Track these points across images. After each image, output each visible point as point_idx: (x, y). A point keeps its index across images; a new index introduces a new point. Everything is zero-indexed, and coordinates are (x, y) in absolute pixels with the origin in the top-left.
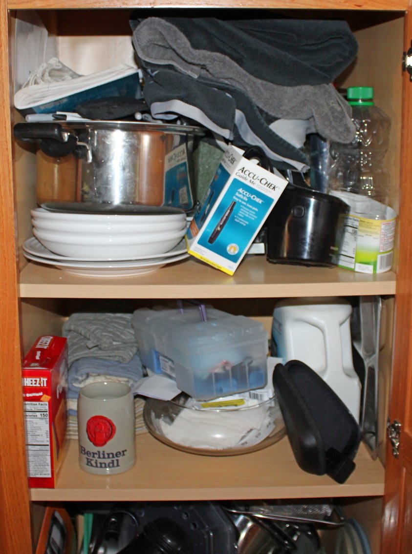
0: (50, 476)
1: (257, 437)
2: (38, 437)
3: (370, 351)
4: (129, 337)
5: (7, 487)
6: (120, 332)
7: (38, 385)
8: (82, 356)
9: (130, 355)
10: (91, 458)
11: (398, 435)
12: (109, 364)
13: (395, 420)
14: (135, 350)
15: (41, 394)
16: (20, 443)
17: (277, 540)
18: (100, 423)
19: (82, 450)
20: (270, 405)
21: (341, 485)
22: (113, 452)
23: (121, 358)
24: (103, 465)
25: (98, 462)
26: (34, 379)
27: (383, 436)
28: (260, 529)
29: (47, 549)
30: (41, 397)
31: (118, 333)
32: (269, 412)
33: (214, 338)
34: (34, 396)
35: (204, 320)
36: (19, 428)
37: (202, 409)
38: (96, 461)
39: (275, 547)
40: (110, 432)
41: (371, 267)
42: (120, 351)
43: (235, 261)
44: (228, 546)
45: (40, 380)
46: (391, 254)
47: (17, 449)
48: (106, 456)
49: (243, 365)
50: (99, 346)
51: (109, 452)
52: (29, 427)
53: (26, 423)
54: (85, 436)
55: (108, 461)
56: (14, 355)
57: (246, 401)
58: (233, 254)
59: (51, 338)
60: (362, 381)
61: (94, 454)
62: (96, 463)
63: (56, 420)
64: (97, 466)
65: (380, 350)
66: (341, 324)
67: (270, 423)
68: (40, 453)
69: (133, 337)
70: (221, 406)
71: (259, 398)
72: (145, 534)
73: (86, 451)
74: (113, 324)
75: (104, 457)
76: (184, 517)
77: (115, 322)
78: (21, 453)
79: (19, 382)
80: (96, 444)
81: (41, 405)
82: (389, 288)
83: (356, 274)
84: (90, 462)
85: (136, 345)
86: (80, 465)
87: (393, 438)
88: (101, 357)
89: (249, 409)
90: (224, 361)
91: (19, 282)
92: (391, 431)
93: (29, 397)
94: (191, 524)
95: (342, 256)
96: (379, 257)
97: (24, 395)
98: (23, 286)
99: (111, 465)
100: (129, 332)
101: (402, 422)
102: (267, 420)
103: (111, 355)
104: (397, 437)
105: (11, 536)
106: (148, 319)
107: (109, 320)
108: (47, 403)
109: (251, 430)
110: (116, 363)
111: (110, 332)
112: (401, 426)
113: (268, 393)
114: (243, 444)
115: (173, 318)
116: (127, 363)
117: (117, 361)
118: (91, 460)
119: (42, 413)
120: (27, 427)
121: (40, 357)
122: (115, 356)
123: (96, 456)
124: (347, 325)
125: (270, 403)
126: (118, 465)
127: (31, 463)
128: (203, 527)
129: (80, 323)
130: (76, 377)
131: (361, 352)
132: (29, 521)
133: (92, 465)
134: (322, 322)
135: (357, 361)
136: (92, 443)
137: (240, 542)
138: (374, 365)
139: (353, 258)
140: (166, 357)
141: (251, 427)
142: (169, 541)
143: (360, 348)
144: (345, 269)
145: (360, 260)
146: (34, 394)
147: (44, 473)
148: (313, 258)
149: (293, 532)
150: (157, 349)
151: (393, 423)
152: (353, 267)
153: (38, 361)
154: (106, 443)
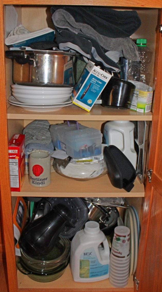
0: (18, 187)
1: (97, 174)
2: (14, 172)
3: (141, 142)
4: (48, 135)
7: (14, 153)
8: (31, 142)
9: (49, 142)
10: (34, 181)
12: (41, 145)
13: (150, 168)
14: (51, 140)
15: (15, 156)
16: (7, 175)
17: (103, 213)
18: (37, 167)
21: (129, 193)
22: (42, 179)
23: (45, 143)
26: (13, 150)
28: (97, 209)
29: (17, 214)
31: (45, 134)
32: (102, 165)
33: (81, 136)
35: (78, 129)
37: (76, 163)
39: (102, 215)
40: (41, 171)
41: (143, 110)
42: (45, 141)
43: (91, 106)
44: (85, 215)
45: (15, 151)
46: (151, 105)
48: (40, 180)
49: (92, 146)
50: (37, 138)
52: (11, 168)
55: (40, 182)
57: (93, 160)
58: (90, 104)
59: (19, 135)
61: (35, 179)
62: (36, 183)
63: (21, 166)
64: (36, 184)
66: (130, 132)
67: (102, 169)
68: (15, 178)
69: (50, 135)
70: (84, 162)
71: (98, 159)
72: (54, 210)
74: (42, 130)
75: (39, 180)
76: (69, 204)
77: (43, 129)
78: (8, 178)
79: (7, 151)
80: (36, 175)
81: (15, 160)
82: (150, 118)
83: (137, 112)
85: (51, 138)
86: (30, 183)
88: (38, 143)
89: (95, 163)
90: (85, 145)
91: (7, 113)
93: (11, 157)
94: (71, 206)
95: (132, 105)
96: (146, 106)
97: (9, 156)
98: (8, 115)
99: (42, 183)
100: (48, 133)
101: (153, 169)
102: (101, 168)
103: (42, 142)
104: (150, 175)
106: (56, 128)
108: (18, 159)
109: (95, 171)
110: (43, 145)
111: (41, 133)
112: (152, 171)
113: (102, 157)
114: (92, 177)
115: (66, 128)
116: (48, 145)
119: (16, 163)
121: (15, 142)
123: (36, 180)
124: (133, 132)
125: (102, 161)
126: (44, 184)
128: (76, 207)
130: (28, 150)
131: (138, 143)
133: (34, 183)
134: (123, 131)
136: (34, 175)
137: (89, 213)
138: (142, 148)
139: (136, 106)
140: (63, 143)
141: (95, 170)
142: (63, 213)
143: (137, 141)
144: (133, 110)
145: (139, 107)
146: (13, 156)
147: (16, 186)
148: (121, 106)
149: (109, 210)
150: (59, 140)
151: (149, 170)
152: (136, 110)
153: (14, 144)
154: (39, 175)
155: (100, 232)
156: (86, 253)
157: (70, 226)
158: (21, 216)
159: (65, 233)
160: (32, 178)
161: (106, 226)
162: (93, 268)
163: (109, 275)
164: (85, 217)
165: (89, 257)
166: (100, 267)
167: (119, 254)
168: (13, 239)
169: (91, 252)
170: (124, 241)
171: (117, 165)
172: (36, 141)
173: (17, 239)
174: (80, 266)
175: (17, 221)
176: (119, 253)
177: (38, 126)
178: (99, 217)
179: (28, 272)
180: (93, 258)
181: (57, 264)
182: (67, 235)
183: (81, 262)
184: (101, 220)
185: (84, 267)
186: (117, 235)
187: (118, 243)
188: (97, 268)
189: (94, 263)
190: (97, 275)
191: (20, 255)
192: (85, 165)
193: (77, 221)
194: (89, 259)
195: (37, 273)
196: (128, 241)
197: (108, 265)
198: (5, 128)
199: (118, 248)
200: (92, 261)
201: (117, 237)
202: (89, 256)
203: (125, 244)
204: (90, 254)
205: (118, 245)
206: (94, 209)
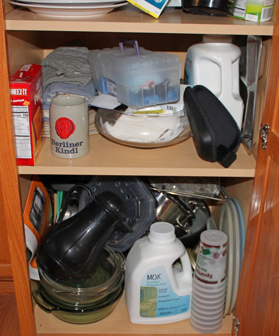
0: (31, 158)
1: (171, 135)
2: (22, 130)
3: (251, 81)
4: (86, 70)
5: (2, 164)
6: (79, 66)
7: (21, 94)
8: (54, 81)
9: (86, 81)
10: (59, 147)
11: (267, 135)
12: (71, 86)
13: (266, 124)
14: (90, 79)
15: (23, 100)
16: (10, 134)
17: (183, 211)
18: (65, 123)
19: (53, 142)
20: (181, 115)
22: (73, 143)
23: (80, 83)
24: (67, 152)
25: (63, 150)
26: (18, 90)
27: (256, 139)
28: (172, 203)
29: (31, 209)
30: (23, 102)
31: (79, 67)
32: (180, 119)
33: (143, 64)
34: (18, 102)
35: (137, 54)
36: (9, 124)
37: (134, 115)
38: (62, 149)
39: (181, 215)
40: (71, 129)
41: (257, 17)
42: (80, 78)
43: (160, 8)
44: (150, 211)
45: (22, 90)
46: (272, 8)
47: (8, 138)
48: (69, 145)
49: (163, 84)
50: (65, 74)
51: (71, 143)
52: (16, 123)
53: (14, 121)
54: (55, 131)
55: (70, 149)
56: (3, 71)
57: (164, 111)
58: (158, 2)
59: (31, 65)
60: (245, 103)
61: (60, 144)
62: (62, 151)
63: (34, 119)
64: (63, 152)
65: (259, 80)
66: (233, 63)
67: (180, 127)
68: (24, 141)
69: (89, 70)
70: (147, 113)
71: (174, 109)
72: (96, 201)
73: (55, 142)
74: (75, 61)
75: (67, 146)
76: (122, 191)
77: (76, 60)
78: (11, 141)
79: (8, 91)
80: (62, 138)
81: (24, 108)
82: (268, 31)
83: (246, 22)
84: (58, 150)
85: (91, 75)
86: (52, 153)
87: (263, 137)
88: (66, 82)
89: (167, 116)
90: (151, 81)
91: (5, 19)
92: (262, 132)
93: (15, 102)
94: (126, 196)
95: (236, 9)
96: (263, 9)
97: (11, 101)
98: (7, 22)
99: (72, 152)
100: (86, 66)
101: (271, 125)
102: (179, 124)
103: (73, 80)
104: (266, 136)
105: (6, 196)
106: (99, 55)
107: (73, 58)
108: (28, 107)
109: (167, 130)
110: (76, 86)
111: (73, 65)
112: (269, 128)
113: (180, 106)
114: (162, 140)
115: (116, 54)
116: (85, 87)
117: (77, 85)
118: (59, 148)
119: (24, 114)
120: (14, 124)
121: (22, 76)
122: (76, 81)
123: (62, 145)
124: (237, 64)
125: (181, 113)
126: (77, 152)
127: (17, 149)
128: (134, 197)
129: (52, 60)
130: (49, 94)
131: (245, 82)
132: (18, 187)
133: (59, 152)
134: (219, 60)
135: (243, 88)
136: (59, 137)
137: (159, 210)
138: (253, 91)
139: (244, 10)
140: (111, 81)
141: (167, 128)
142: (112, 205)
143: (245, 80)
144: (238, 18)
145: (249, 11)
146: (18, 101)
147: (27, 155)
148: (216, 7)
149: (194, 207)
150: (105, 76)
151: (264, 126)
152: (244, 17)
153: (20, 78)
154: (68, 136)
155: (175, 241)
156: (151, 275)
157: (123, 231)
158: (38, 212)
159: (116, 242)
160: (54, 142)
161: (186, 233)
162: (163, 301)
163: (191, 313)
164: (151, 215)
165: (156, 282)
166: (174, 300)
167: (208, 277)
168: (24, 250)
169: (160, 274)
170: (216, 256)
171: (206, 119)
172: (64, 78)
173: (32, 250)
174: (141, 297)
175: (31, 220)
176: (208, 275)
177: (68, 54)
178: (176, 218)
179: (53, 307)
180: (163, 284)
181: (101, 294)
182: (118, 246)
183: (142, 291)
184: (178, 222)
185: (147, 300)
186: (204, 244)
187: (205, 258)
188: (170, 300)
189: (164, 292)
190: (169, 313)
191: (38, 279)
192: (150, 119)
193: (135, 220)
194: (155, 285)
195: (68, 308)
196: (224, 255)
197: (188, 296)
198: (3, 46)
199: (205, 267)
200: (162, 290)
201: (205, 248)
202: (156, 280)
203: (217, 260)
204: (158, 276)
205: (206, 261)
206: (167, 203)
